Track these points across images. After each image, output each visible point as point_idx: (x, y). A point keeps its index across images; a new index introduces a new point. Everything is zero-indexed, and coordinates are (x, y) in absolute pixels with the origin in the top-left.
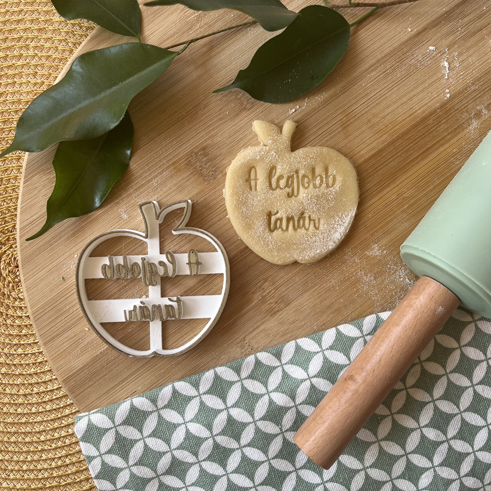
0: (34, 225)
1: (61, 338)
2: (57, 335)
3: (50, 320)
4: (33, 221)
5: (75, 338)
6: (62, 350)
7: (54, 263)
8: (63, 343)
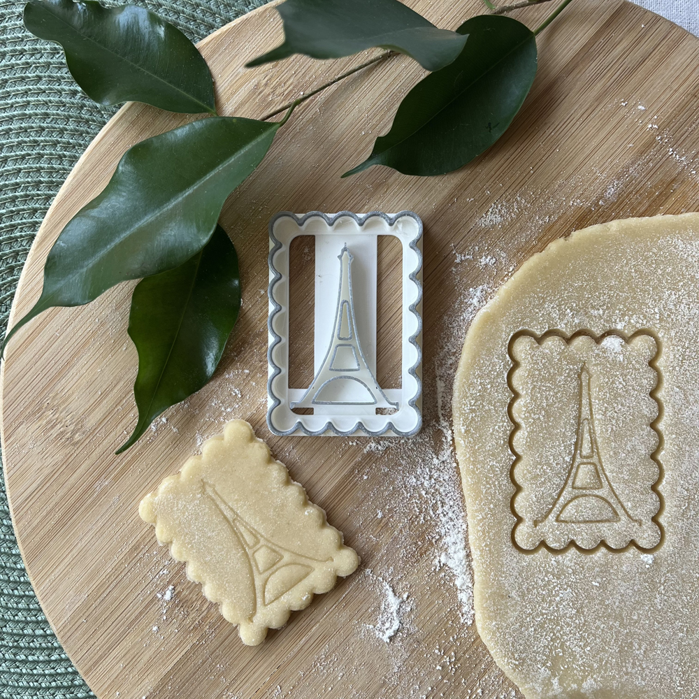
0: (33, 501)
1: (108, 660)
2: (101, 657)
3: (86, 637)
4: (30, 496)
5: (127, 656)
6: (113, 678)
7: (74, 551)
8: (112, 668)
